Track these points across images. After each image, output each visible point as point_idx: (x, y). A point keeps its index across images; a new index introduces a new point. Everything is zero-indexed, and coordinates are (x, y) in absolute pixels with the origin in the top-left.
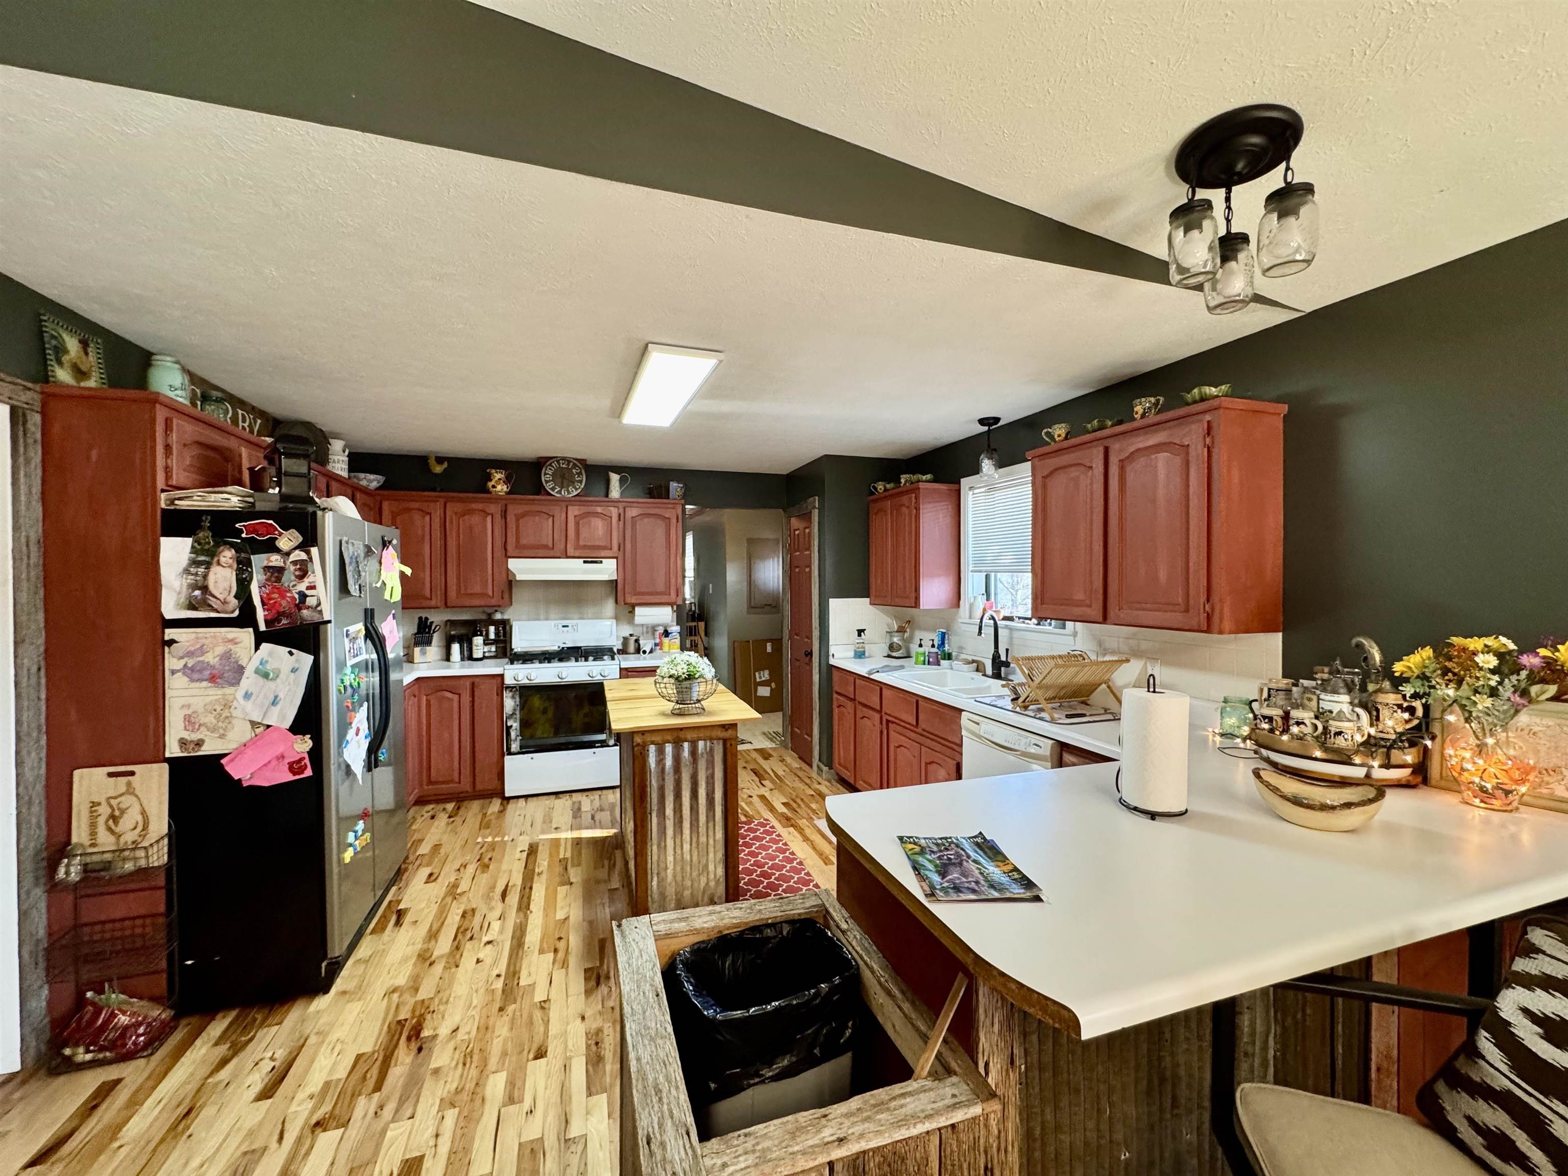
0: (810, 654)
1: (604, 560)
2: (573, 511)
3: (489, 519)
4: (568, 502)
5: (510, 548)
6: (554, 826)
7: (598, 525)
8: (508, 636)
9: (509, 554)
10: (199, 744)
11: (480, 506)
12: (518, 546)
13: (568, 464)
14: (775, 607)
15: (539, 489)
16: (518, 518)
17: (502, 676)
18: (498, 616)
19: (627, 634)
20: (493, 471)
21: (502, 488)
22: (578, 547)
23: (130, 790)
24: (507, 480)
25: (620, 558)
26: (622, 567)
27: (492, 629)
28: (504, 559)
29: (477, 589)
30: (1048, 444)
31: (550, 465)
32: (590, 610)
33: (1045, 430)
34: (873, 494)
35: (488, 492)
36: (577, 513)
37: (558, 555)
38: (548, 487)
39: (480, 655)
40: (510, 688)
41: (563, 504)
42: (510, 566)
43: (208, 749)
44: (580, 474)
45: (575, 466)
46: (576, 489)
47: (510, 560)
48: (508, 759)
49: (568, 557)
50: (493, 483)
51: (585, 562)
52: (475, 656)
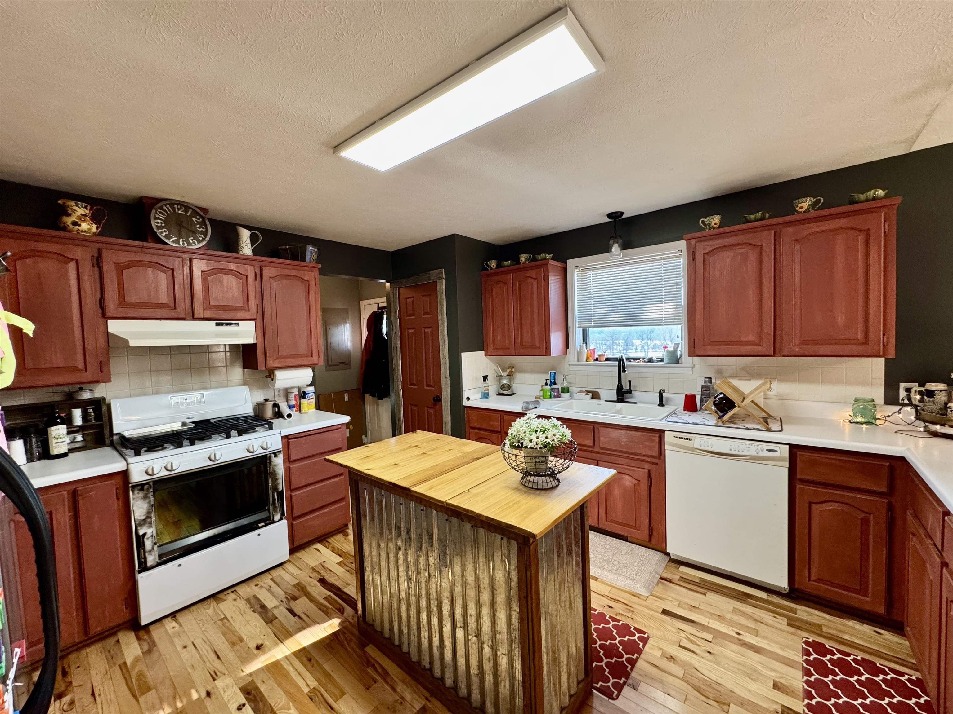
0: (438, 400)
1: (240, 322)
2: (199, 265)
3: (72, 266)
4: (190, 255)
5: (111, 306)
6: (253, 645)
7: (231, 284)
8: (105, 418)
9: (108, 314)
11: (54, 248)
12: (122, 302)
13: (186, 211)
14: (347, 364)
15: (147, 235)
16: (120, 268)
17: (125, 474)
18: (86, 395)
19: (261, 400)
20: (73, 203)
21: (88, 228)
22: (208, 306)
24: (97, 218)
25: (259, 320)
26: (262, 329)
27: (77, 413)
28: (102, 320)
29: (58, 361)
30: (704, 230)
31: (161, 208)
33: (702, 220)
34: (486, 269)
35: (66, 230)
36: (205, 268)
37: (182, 316)
38: (162, 234)
39: (63, 449)
40: (141, 486)
41: (186, 256)
42: (110, 330)
44: (202, 224)
45: (195, 214)
46: (199, 242)
47: (110, 322)
48: (142, 578)
49: (194, 318)
50: (73, 218)
51: (217, 324)
52: (55, 451)
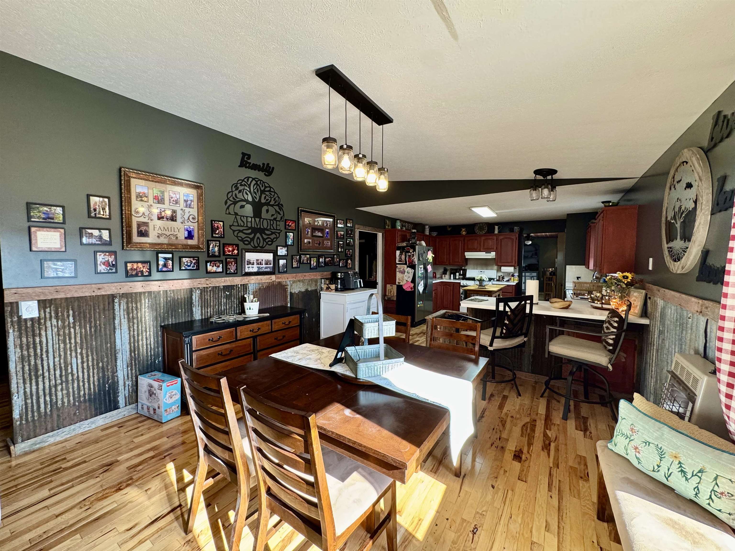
1: (491, 252)
2: (483, 238)
3: (460, 242)
4: (481, 236)
5: (465, 249)
7: (490, 242)
8: (465, 273)
9: (465, 251)
10: (400, 283)
11: (459, 238)
12: (467, 249)
15: (474, 233)
16: (468, 241)
17: (461, 283)
18: (463, 268)
19: (500, 275)
20: (463, 228)
21: (464, 233)
22: (484, 248)
23: (392, 288)
24: (466, 231)
25: (497, 252)
26: (497, 254)
27: (461, 271)
29: (457, 260)
31: (477, 225)
32: (490, 268)
35: (461, 234)
37: (478, 251)
38: (477, 232)
39: (458, 278)
42: (465, 254)
43: (401, 284)
44: (485, 227)
45: (484, 225)
46: (484, 232)
49: (481, 252)
50: (462, 232)
51: (486, 253)
